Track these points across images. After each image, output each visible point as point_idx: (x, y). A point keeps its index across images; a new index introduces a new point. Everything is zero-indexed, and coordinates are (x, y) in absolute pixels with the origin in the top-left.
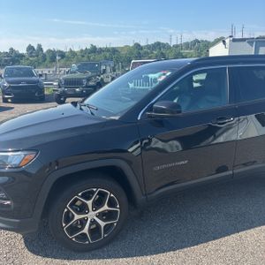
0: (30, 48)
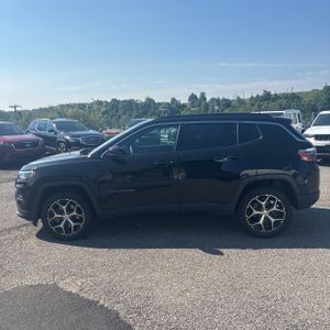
0: (193, 97)
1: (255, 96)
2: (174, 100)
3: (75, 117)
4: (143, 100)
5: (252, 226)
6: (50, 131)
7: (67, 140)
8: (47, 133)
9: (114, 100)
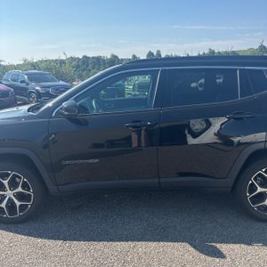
0: (150, 54)
1: (201, 53)
2: (134, 56)
3: (48, 70)
4: (109, 57)
5: (255, 207)
6: (22, 82)
7: (37, 90)
8: (18, 84)
9: (85, 57)
